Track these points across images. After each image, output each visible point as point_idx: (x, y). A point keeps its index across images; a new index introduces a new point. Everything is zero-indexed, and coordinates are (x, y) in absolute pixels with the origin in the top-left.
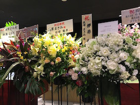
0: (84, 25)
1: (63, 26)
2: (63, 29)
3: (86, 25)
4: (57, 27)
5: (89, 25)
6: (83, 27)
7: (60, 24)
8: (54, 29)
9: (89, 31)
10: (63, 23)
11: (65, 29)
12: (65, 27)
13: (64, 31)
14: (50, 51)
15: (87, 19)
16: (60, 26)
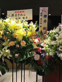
0: (41, 16)
1: (23, 14)
2: (23, 16)
3: (43, 16)
4: (17, 14)
5: (45, 16)
6: (40, 17)
7: (21, 12)
8: (14, 15)
9: (45, 21)
10: (23, 12)
11: (25, 17)
12: (24, 15)
13: (24, 18)
14: (16, 34)
15: (44, 11)
16: (20, 14)
